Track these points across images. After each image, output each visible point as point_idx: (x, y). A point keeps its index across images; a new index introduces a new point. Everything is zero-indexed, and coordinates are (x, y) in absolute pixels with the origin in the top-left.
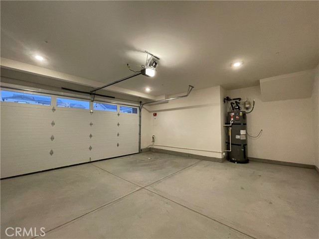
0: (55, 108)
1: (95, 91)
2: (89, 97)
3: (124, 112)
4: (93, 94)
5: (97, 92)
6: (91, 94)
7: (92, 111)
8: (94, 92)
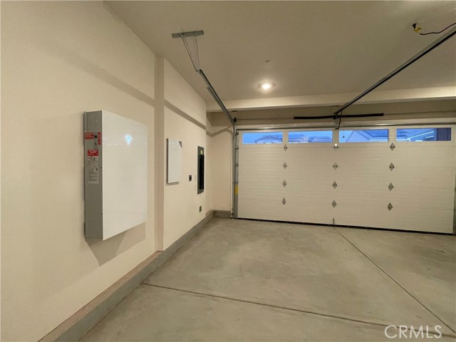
0: (287, 146)
1: (341, 110)
2: (332, 124)
3: (412, 140)
4: (338, 116)
5: (345, 112)
6: (334, 117)
7: (336, 145)
8: (339, 114)
